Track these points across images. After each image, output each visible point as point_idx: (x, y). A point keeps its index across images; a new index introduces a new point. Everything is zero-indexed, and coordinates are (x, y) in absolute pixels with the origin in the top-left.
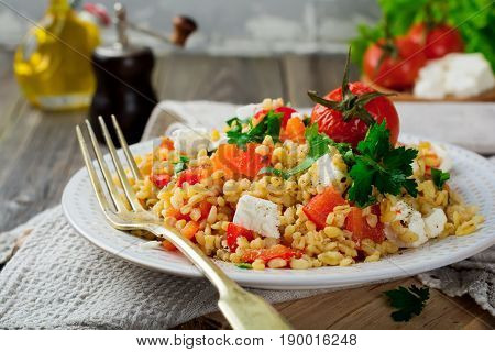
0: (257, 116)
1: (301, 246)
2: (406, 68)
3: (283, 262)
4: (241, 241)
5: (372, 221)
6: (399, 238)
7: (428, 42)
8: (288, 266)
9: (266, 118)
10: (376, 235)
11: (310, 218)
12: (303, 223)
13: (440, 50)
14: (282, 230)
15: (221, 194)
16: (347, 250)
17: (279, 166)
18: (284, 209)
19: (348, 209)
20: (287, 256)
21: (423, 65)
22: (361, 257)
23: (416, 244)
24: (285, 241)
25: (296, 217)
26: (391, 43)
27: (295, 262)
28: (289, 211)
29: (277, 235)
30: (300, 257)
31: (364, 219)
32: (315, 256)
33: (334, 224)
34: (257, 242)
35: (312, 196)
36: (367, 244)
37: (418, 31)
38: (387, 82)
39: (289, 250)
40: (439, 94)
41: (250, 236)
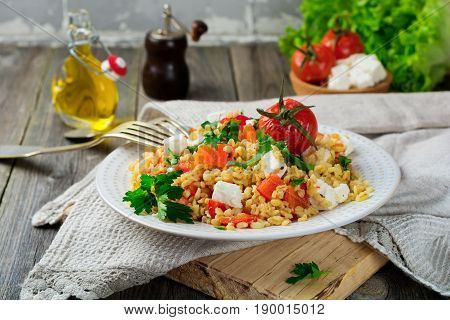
0: (222, 122)
1: (257, 213)
2: (322, 66)
3: (246, 225)
4: (218, 211)
5: (302, 194)
6: (319, 204)
7: (337, 45)
8: (249, 227)
9: (229, 123)
10: (304, 202)
11: (261, 194)
12: (257, 197)
13: (346, 51)
14: (243, 203)
15: (201, 179)
16: (286, 215)
17: (239, 159)
18: (244, 188)
19: (285, 187)
20: (248, 221)
21: (334, 65)
22: (295, 218)
23: (330, 208)
24: (246, 210)
25: (252, 194)
26: (310, 49)
27: (253, 224)
28: (247, 189)
29: (241, 206)
30: (256, 221)
31: (296, 193)
32: (266, 219)
33: (277, 197)
34: (228, 211)
35: (262, 180)
36: (299, 210)
37: (330, 38)
38: (309, 78)
39: (249, 216)
40: (346, 87)
41: (223, 207)
